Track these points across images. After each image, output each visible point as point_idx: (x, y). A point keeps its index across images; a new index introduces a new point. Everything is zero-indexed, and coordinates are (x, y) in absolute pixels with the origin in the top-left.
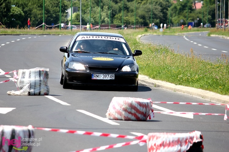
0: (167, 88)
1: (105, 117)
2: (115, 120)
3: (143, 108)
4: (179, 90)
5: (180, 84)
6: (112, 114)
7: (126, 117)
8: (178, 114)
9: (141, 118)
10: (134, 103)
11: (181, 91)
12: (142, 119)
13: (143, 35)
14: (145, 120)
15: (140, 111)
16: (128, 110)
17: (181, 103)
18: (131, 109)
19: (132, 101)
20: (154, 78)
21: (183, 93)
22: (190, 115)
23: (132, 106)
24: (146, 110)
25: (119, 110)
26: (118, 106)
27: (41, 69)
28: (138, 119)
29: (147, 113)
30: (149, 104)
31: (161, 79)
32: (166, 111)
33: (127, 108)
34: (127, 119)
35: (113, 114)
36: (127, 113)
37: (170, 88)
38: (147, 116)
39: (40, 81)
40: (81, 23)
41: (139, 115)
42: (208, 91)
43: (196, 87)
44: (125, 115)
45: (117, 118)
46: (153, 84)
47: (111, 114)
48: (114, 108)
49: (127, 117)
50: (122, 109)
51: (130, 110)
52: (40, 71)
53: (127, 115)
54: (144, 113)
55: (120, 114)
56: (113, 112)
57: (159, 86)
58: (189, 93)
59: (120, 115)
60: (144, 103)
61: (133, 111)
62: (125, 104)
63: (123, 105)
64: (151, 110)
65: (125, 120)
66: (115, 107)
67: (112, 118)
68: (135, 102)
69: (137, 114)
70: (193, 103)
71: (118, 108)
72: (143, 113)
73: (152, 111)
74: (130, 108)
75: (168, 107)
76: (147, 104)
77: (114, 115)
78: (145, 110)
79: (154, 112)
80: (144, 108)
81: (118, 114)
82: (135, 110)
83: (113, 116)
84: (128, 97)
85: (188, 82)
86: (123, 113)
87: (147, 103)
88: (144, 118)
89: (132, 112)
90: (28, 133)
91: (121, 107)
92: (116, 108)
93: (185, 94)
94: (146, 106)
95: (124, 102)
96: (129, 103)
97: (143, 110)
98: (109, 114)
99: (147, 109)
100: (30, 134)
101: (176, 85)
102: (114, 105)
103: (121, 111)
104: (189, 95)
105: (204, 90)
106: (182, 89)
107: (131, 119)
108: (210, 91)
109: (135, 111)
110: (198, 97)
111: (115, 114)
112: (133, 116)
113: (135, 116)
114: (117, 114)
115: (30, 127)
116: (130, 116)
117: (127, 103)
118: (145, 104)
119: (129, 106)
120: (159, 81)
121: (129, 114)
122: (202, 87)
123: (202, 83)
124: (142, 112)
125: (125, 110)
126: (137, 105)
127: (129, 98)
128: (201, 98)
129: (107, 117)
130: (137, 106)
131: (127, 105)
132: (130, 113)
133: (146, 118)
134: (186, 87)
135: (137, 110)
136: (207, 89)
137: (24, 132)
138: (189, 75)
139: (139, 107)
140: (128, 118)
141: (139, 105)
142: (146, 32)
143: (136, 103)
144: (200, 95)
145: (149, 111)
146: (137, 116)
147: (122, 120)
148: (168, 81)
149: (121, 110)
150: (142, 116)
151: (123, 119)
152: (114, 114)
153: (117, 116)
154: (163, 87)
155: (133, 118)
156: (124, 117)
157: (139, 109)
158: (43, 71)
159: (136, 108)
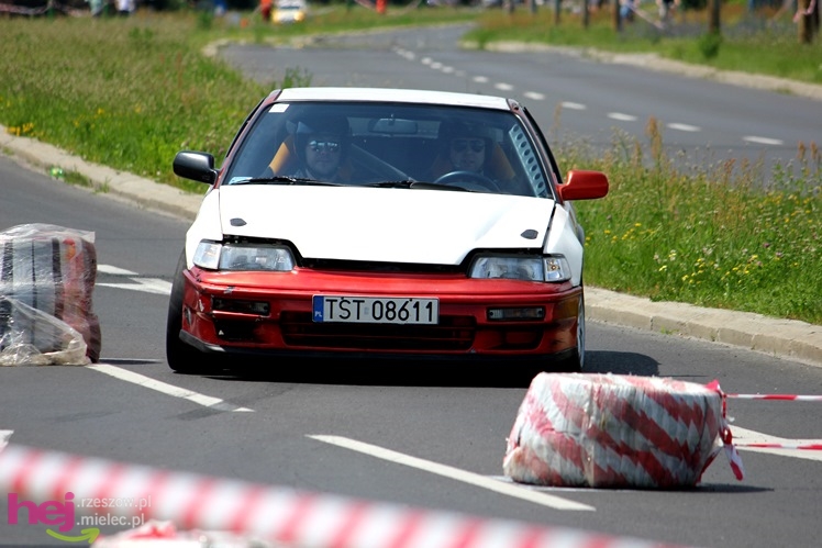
1: (496, 470)
2: (550, 485)
5: (670, 296)
6: (536, 458)
7: (606, 470)
9: (674, 475)
10: (643, 403)
11: (694, 329)
12: (682, 480)
14: (690, 486)
15: (673, 438)
16: (614, 437)
18: (628, 432)
19: (634, 393)
23: (629, 413)
24: (701, 437)
25: (567, 437)
26: (565, 415)
27: (62, 234)
28: (662, 482)
29: (705, 447)
30: (714, 407)
33: (610, 425)
34: (611, 480)
35: (539, 456)
36: (610, 451)
38: (703, 462)
39: (59, 292)
41: (669, 462)
44: (598, 463)
45: (559, 477)
47: (527, 457)
48: (543, 426)
49: (609, 468)
50: (588, 432)
51: (621, 437)
52: (56, 245)
53: (608, 461)
54: (692, 449)
56: (540, 447)
58: (744, 339)
59: (577, 461)
60: (691, 397)
61: (639, 441)
62: (599, 405)
63: (590, 414)
64: (722, 435)
65: (601, 485)
66: (547, 422)
67: (533, 474)
68: (649, 395)
69: (659, 455)
71: (564, 426)
72: (685, 448)
73: (727, 440)
74: (625, 425)
76: (702, 406)
77: (543, 463)
78: (697, 434)
79: (734, 441)
80: (692, 425)
81: (564, 455)
82: (646, 435)
83: (536, 463)
84: (604, 372)
86: (592, 450)
87: (705, 398)
88: (690, 473)
89: (631, 446)
91: (579, 423)
92: (554, 426)
94: (698, 415)
95: (595, 399)
96: (618, 403)
97: (686, 434)
98: (520, 460)
99: (706, 429)
102: (543, 413)
103: (579, 440)
106: (700, 323)
107: (630, 478)
109: (650, 443)
111: (550, 458)
112: (639, 465)
113: (645, 466)
114: (558, 456)
116: (623, 465)
117: (607, 403)
118: (697, 407)
119: (618, 418)
121: (618, 456)
124: (682, 443)
125: (601, 436)
127: (609, 376)
129: (507, 471)
130: (660, 416)
131: (608, 411)
132: (623, 450)
133: (698, 473)
135: (660, 438)
139: (665, 422)
140: (616, 474)
141: (666, 413)
143: (652, 401)
145: (713, 438)
146: (657, 462)
147: (584, 485)
149: (583, 435)
150: (682, 465)
151: (590, 477)
152: (544, 454)
153: (558, 464)
155: (637, 472)
156: (597, 468)
157: (667, 431)
158: (72, 243)
159: (655, 425)
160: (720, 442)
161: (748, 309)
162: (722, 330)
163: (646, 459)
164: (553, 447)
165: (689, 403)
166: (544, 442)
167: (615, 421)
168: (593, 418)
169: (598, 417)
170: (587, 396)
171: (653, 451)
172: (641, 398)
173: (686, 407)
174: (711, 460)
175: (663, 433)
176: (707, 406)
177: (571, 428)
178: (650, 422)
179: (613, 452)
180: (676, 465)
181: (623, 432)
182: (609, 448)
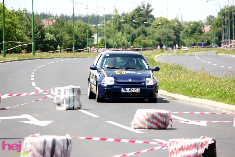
0: (183, 100)
1: (130, 126)
2: (140, 129)
3: (163, 118)
4: (193, 102)
5: (193, 97)
8: (193, 122)
9: (161, 127)
10: (155, 114)
11: (195, 103)
12: (163, 128)
13: (160, 55)
14: (165, 129)
15: (161, 120)
16: (150, 120)
17: (195, 113)
18: (153, 119)
19: (154, 113)
20: (171, 92)
21: (197, 104)
22: (204, 123)
23: (153, 117)
25: (142, 120)
26: (142, 116)
27: (74, 87)
28: (159, 128)
29: (167, 122)
30: (168, 115)
31: (177, 92)
32: (183, 120)
34: (150, 128)
35: (137, 123)
37: (185, 101)
38: (167, 124)
39: (74, 97)
40: (105, 46)
41: (160, 124)
42: (218, 102)
43: (208, 99)
46: (170, 97)
48: (138, 119)
49: (150, 126)
50: (146, 119)
51: (152, 120)
52: (73, 89)
54: (165, 122)
56: (138, 122)
57: (175, 99)
58: (202, 104)
59: (144, 125)
60: (164, 113)
61: (155, 121)
65: (148, 129)
67: (136, 127)
70: (206, 113)
71: (142, 118)
72: (163, 122)
73: (171, 121)
75: (184, 116)
76: (166, 115)
77: (138, 125)
78: (165, 120)
79: (173, 121)
80: (164, 118)
82: (156, 120)
83: (137, 125)
85: (201, 95)
86: (147, 122)
87: (167, 113)
88: (165, 126)
90: (66, 142)
91: (144, 118)
92: (140, 118)
93: (199, 105)
94: (165, 116)
95: (147, 113)
96: (151, 114)
97: (163, 120)
98: (134, 124)
99: (167, 118)
100: (68, 142)
101: (190, 97)
102: (138, 116)
103: (144, 121)
104: (202, 106)
105: (215, 102)
106: (196, 101)
107: (153, 128)
108: (220, 102)
109: (157, 121)
110: (210, 108)
111: (139, 124)
113: (156, 125)
114: (141, 124)
115: (68, 137)
116: (152, 125)
117: (149, 114)
118: (165, 115)
119: (151, 117)
120: (175, 94)
122: (213, 99)
123: (213, 95)
125: (148, 120)
127: (151, 109)
128: (212, 108)
129: (132, 126)
130: (158, 116)
131: (149, 116)
132: (152, 122)
134: (199, 99)
135: (159, 120)
136: (217, 101)
137: (63, 140)
138: (201, 89)
139: (159, 117)
142: (162, 53)
143: (157, 114)
144: (211, 106)
145: (169, 120)
146: (158, 125)
147: (145, 129)
148: (184, 94)
150: (163, 125)
151: (146, 128)
152: (138, 123)
153: (142, 126)
154: (179, 100)
155: (155, 126)
156: (147, 126)
158: (76, 88)
160: (170, 121)
163: (156, 124)
164: (140, 122)
168: (146, 117)
171: (157, 122)
173: (163, 115)
174: (169, 124)
175: (159, 119)
176: (167, 115)
177: (143, 119)
178: (157, 117)
179: (150, 123)
180: (162, 125)
181: (152, 119)
182: (150, 122)
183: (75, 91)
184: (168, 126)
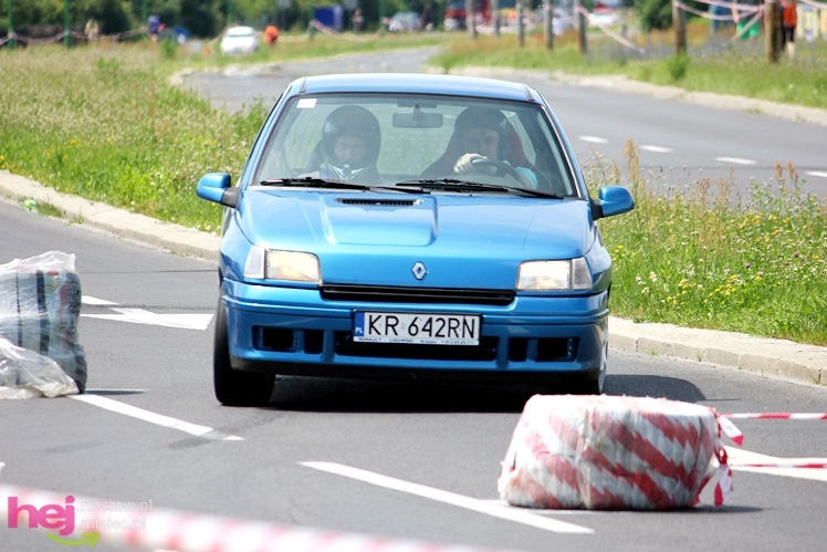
1: (492, 494)
2: (547, 507)
3: (683, 445)
6: (532, 481)
7: (602, 492)
9: (670, 497)
12: (678, 501)
14: (689, 507)
15: (669, 459)
16: (610, 458)
18: (624, 454)
19: (628, 415)
23: (624, 435)
24: (697, 457)
25: (563, 460)
26: (561, 437)
28: (659, 504)
29: (701, 468)
30: (709, 427)
33: (605, 447)
34: (608, 502)
35: (534, 478)
36: (606, 473)
38: (699, 482)
41: (665, 484)
44: (594, 485)
45: (555, 500)
47: (523, 481)
48: (540, 450)
49: (606, 490)
50: (583, 454)
51: (616, 458)
53: (604, 483)
54: (688, 469)
55: (570, 476)
56: (536, 470)
59: (573, 483)
60: (686, 418)
61: (635, 463)
62: (594, 427)
63: (584, 436)
64: (718, 456)
65: (599, 508)
66: (543, 445)
67: (529, 498)
68: (644, 416)
69: (655, 476)
71: (555, 446)
72: (681, 469)
73: (723, 461)
74: (620, 446)
76: (697, 426)
77: (539, 486)
78: (692, 455)
79: (729, 461)
80: (688, 445)
81: (560, 478)
82: (642, 455)
83: (532, 488)
86: (587, 471)
87: (701, 420)
88: (687, 493)
89: (627, 468)
91: (574, 446)
92: (549, 449)
94: (694, 436)
95: (591, 421)
96: (613, 424)
97: (682, 455)
98: (515, 483)
99: (701, 449)
102: (538, 436)
103: (575, 462)
107: (626, 500)
109: (645, 464)
111: (546, 481)
112: (636, 486)
113: (642, 488)
114: (553, 479)
116: (620, 487)
117: (602, 425)
118: (692, 428)
119: (614, 440)
121: (613, 477)
124: (678, 464)
125: (597, 459)
126: (652, 436)
127: (604, 397)
129: (503, 495)
130: (656, 437)
131: (603, 433)
132: (619, 471)
133: (694, 495)
135: (657, 460)
139: (661, 443)
140: (612, 496)
141: (661, 434)
143: (648, 423)
145: (709, 458)
146: (653, 484)
147: (580, 507)
149: (578, 458)
150: (679, 485)
151: (587, 499)
152: (540, 478)
153: (556, 488)
155: (634, 494)
156: (593, 490)
157: (663, 452)
159: (650, 446)
160: (715, 463)
161: (733, 329)
162: (709, 350)
163: (644, 482)
164: (549, 470)
165: (685, 424)
166: (539, 465)
167: (609, 442)
168: (588, 440)
169: (594, 439)
170: (582, 418)
171: (649, 472)
172: (636, 420)
173: (681, 428)
174: (706, 480)
175: (658, 454)
176: (702, 426)
177: (566, 451)
178: (645, 444)
179: (609, 474)
180: (673, 486)
181: (618, 454)
182: (604, 470)
183: (52, 288)
184: (705, 490)
